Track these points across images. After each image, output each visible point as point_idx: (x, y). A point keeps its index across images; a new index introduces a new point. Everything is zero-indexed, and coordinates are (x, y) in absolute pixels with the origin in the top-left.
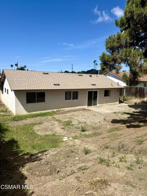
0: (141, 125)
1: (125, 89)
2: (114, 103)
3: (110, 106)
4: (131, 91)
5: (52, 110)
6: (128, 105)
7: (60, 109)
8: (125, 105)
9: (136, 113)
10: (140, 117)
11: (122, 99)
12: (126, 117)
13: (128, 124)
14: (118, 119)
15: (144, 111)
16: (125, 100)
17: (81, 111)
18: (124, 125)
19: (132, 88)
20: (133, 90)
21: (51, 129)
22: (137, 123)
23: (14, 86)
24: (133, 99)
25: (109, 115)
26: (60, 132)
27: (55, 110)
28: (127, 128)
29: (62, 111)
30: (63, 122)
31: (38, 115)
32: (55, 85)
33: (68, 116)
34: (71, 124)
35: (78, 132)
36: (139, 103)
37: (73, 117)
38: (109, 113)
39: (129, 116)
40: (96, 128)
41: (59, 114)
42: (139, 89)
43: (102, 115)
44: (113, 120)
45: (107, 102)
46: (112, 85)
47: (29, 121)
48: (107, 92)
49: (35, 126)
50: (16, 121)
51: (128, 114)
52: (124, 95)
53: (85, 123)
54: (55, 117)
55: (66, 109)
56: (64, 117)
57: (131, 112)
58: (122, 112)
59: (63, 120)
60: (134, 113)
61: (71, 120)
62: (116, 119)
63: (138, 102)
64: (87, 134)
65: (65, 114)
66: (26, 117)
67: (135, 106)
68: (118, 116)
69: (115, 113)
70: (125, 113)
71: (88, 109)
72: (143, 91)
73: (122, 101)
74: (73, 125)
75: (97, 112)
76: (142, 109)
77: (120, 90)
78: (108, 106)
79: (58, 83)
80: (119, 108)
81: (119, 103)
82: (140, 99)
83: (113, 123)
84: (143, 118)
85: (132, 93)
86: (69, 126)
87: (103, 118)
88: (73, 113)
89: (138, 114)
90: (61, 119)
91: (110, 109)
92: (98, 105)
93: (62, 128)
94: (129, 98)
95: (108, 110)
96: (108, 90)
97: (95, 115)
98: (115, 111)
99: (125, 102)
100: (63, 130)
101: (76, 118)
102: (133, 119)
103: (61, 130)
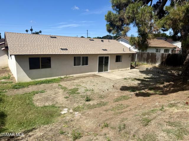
0: (151, 93)
1: (137, 55)
2: (125, 69)
3: (122, 72)
4: (143, 56)
5: (60, 77)
6: (140, 71)
7: (68, 76)
8: (136, 71)
9: (147, 80)
10: (151, 84)
11: (133, 65)
12: (136, 83)
13: (137, 92)
14: (127, 85)
15: (155, 77)
16: (137, 66)
17: (91, 78)
18: (133, 93)
19: (144, 53)
20: (145, 56)
21: (53, 99)
22: (146, 91)
23: (15, 50)
24: (145, 64)
25: (119, 81)
26: (61, 103)
27: (63, 77)
28: (135, 97)
29: (71, 78)
30: (68, 90)
31: (42, 82)
32: (62, 49)
33: (76, 83)
34: (77, 92)
35: (82, 101)
36: (151, 68)
37: (81, 84)
38: (119, 79)
39: (139, 82)
40: (103, 96)
41: (66, 81)
42: (150, 55)
43: (112, 82)
44: (123, 87)
45: (118, 68)
46: (123, 50)
47: (31, 89)
48: (118, 58)
49: (36, 95)
50: (16, 88)
51: (139, 80)
52: (136, 61)
53: (93, 91)
54: (61, 84)
55: (75, 75)
56: (71, 84)
57: (142, 78)
58: (133, 78)
59: (69, 87)
60: (145, 79)
61: (78, 88)
62: (126, 85)
63: (149, 68)
64: (91, 104)
65: (72, 81)
66: (28, 85)
67: (147, 72)
68: (128, 82)
69: (125, 79)
70: (135, 79)
71: (98, 75)
72: (155, 56)
73: (133, 67)
74: (79, 93)
75: (107, 78)
76: (153, 75)
77: (132, 56)
78: (119, 72)
79: (66, 48)
80: (130, 74)
81: (131, 69)
82: (151, 64)
83: (122, 90)
84: (154, 85)
85: (144, 59)
86: (74, 95)
87: (112, 84)
88: (81, 79)
89: (149, 80)
90: (67, 87)
91: (121, 75)
92: (109, 71)
93: (65, 98)
94: (140, 63)
95: (118, 75)
96: (120, 56)
97: (105, 82)
98: (126, 77)
99: (136, 67)
100: (66, 99)
101: (84, 85)
102: (143, 86)
103: (64, 99)
